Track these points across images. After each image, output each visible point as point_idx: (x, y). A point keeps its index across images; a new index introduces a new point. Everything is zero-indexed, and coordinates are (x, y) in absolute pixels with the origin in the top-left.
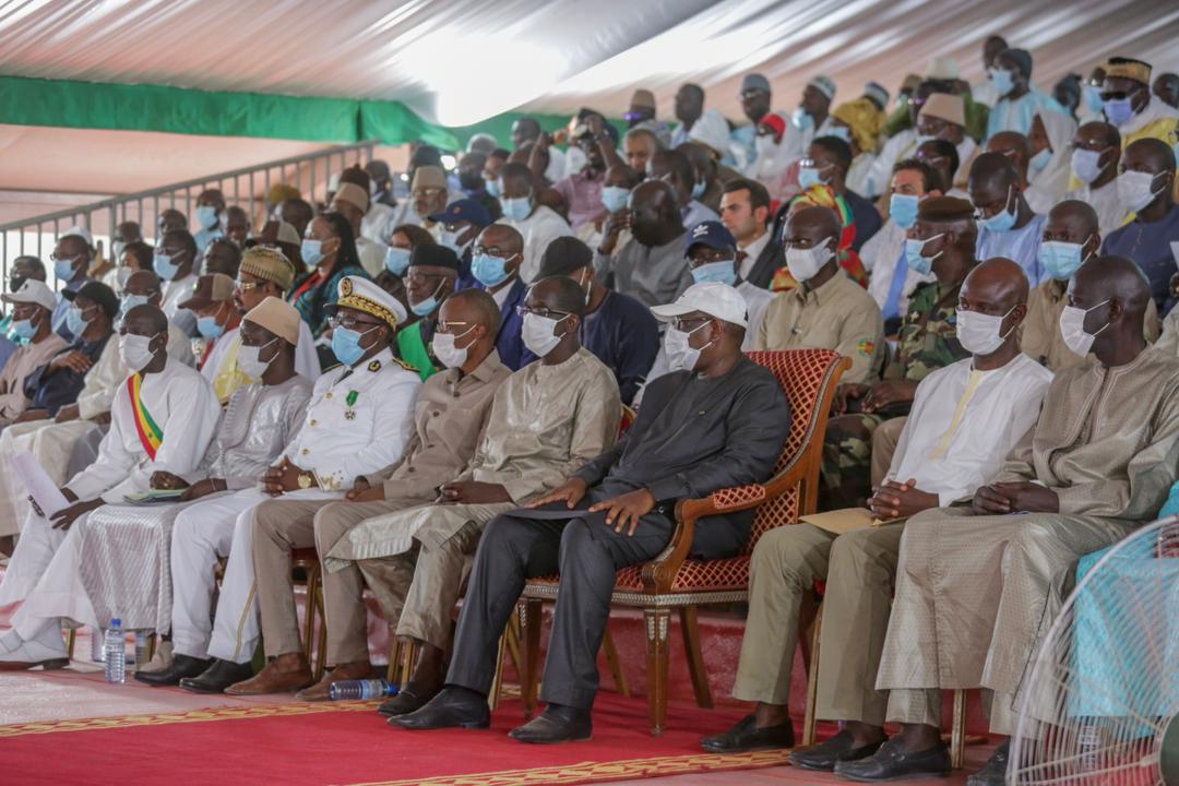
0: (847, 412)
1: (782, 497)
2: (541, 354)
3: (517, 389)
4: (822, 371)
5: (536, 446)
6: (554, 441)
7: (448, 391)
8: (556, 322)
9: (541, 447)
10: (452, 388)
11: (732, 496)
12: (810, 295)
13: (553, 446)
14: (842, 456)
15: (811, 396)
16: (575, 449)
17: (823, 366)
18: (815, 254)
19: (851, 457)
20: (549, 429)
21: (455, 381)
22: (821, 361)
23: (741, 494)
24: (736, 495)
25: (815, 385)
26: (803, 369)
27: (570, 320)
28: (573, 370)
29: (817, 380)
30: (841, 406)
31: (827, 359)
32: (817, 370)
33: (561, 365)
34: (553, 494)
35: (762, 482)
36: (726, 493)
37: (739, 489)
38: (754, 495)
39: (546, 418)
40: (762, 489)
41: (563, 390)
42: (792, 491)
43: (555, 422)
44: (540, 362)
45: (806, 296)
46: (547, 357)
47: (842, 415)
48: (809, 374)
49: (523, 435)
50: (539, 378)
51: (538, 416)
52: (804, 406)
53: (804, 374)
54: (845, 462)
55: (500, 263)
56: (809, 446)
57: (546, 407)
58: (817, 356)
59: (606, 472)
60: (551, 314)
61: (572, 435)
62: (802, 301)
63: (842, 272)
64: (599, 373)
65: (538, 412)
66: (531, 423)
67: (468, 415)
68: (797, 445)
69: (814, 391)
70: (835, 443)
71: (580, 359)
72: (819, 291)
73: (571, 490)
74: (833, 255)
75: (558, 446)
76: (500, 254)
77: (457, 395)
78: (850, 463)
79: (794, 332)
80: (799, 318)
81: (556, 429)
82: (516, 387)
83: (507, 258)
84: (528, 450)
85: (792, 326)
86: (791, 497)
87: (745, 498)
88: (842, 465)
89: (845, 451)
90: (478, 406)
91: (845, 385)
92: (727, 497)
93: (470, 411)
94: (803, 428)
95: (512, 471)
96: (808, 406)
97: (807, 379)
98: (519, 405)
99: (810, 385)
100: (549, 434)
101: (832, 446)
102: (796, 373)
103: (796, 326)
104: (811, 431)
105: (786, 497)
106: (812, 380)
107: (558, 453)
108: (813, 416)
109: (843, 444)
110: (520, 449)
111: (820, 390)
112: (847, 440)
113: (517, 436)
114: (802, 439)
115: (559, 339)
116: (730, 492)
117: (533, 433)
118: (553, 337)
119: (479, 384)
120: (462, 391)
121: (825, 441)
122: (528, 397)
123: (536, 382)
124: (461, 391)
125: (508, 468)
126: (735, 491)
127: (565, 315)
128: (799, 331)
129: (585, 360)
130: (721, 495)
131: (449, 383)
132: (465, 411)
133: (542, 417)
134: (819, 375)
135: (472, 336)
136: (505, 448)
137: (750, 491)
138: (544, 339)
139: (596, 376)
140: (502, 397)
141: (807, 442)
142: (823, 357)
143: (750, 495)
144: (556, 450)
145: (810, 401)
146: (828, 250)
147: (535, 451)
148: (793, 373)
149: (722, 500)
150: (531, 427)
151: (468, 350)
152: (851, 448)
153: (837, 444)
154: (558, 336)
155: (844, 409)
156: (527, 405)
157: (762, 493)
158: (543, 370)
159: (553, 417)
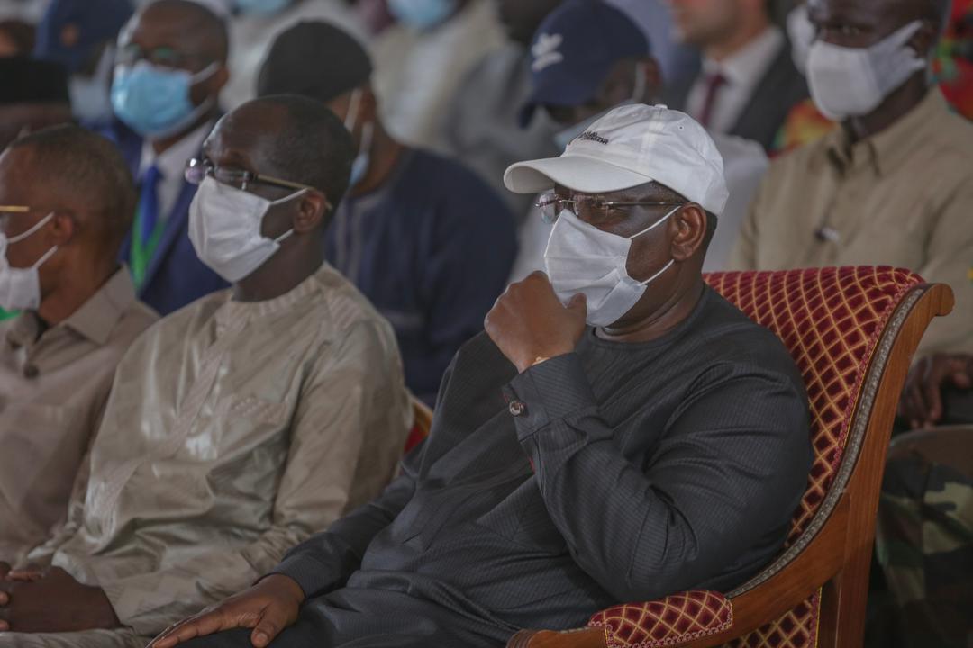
0: (943, 420)
1: (776, 626)
2: (234, 275)
3: (171, 354)
4: (877, 318)
5: (204, 496)
6: (243, 483)
7: (11, 365)
8: (267, 204)
9: (213, 500)
10: (22, 356)
11: (649, 623)
12: (861, 153)
13: (241, 495)
14: (929, 527)
15: (850, 379)
16: (286, 504)
17: (880, 307)
18: (875, 61)
19: (950, 527)
20: (231, 456)
21: (27, 343)
22: (874, 294)
23: (671, 617)
24: (660, 619)
25: (859, 353)
26: (830, 314)
27: (304, 203)
28: (299, 317)
29: (865, 341)
30: (928, 407)
31: (890, 291)
32: (865, 315)
33: (272, 303)
34: (220, 611)
35: (724, 589)
36: (634, 615)
37: (667, 605)
38: (706, 619)
39: (227, 428)
40: (725, 604)
41: (269, 360)
42: (801, 611)
43: (247, 438)
44: (230, 294)
45: (849, 154)
46: (243, 282)
47: (928, 427)
48: (845, 326)
49: (169, 470)
50: (220, 330)
51: (208, 419)
52: (832, 403)
53: (834, 325)
54: (934, 540)
55: (178, 83)
56: (843, 503)
57: (229, 401)
58: (865, 284)
59: (353, 562)
60: (256, 185)
61: (282, 469)
62: (840, 163)
63: (936, 98)
64: (355, 325)
65: (208, 411)
66: (191, 435)
67: (57, 418)
68: (814, 498)
69: (857, 366)
70: (911, 495)
71: (318, 291)
72: (881, 141)
73: (262, 603)
74: (919, 64)
75: (253, 498)
76: (178, 64)
77: (31, 373)
78: (949, 544)
79: (820, 237)
80: (832, 204)
81: (249, 455)
82: (166, 351)
83: (195, 71)
84: (178, 505)
85: (815, 219)
86: (800, 626)
87: (684, 626)
88: (928, 550)
89: (935, 513)
90: (79, 399)
91: (939, 357)
92: (637, 626)
93: (60, 412)
94: (830, 458)
95: (137, 553)
96: (843, 404)
97: (841, 338)
98: (169, 392)
99: (849, 351)
100: (232, 469)
101: (905, 502)
102: (814, 326)
103: (826, 222)
104: (849, 464)
105: (788, 626)
106: (854, 339)
107: (249, 512)
108: (853, 429)
109: (932, 497)
110: (162, 503)
111: (871, 364)
112: (940, 488)
113: (156, 471)
114: (827, 485)
115: (276, 246)
116: (645, 611)
117: (196, 463)
118: (257, 239)
119: (84, 347)
120: (42, 363)
121: (885, 487)
122: (190, 378)
123: (214, 338)
124: (38, 363)
125: (128, 547)
126: (657, 609)
127: (293, 190)
128: (832, 235)
129: (330, 294)
130: (623, 619)
131: (15, 346)
132: (48, 410)
133: (218, 423)
134: (869, 329)
135: (47, 238)
136: (126, 499)
137: (693, 609)
138: (238, 242)
139: (349, 332)
140: (134, 373)
141: (839, 490)
142: (880, 286)
143: (694, 621)
144: (248, 507)
145: (847, 390)
146: (909, 52)
147: (199, 507)
148: (806, 325)
149: (626, 632)
150: (191, 444)
151: (41, 270)
152: (952, 506)
153: (917, 496)
154: (273, 237)
155: (935, 413)
156: (187, 392)
157: (724, 617)
158: (232, 315)
159: (242, 428)
